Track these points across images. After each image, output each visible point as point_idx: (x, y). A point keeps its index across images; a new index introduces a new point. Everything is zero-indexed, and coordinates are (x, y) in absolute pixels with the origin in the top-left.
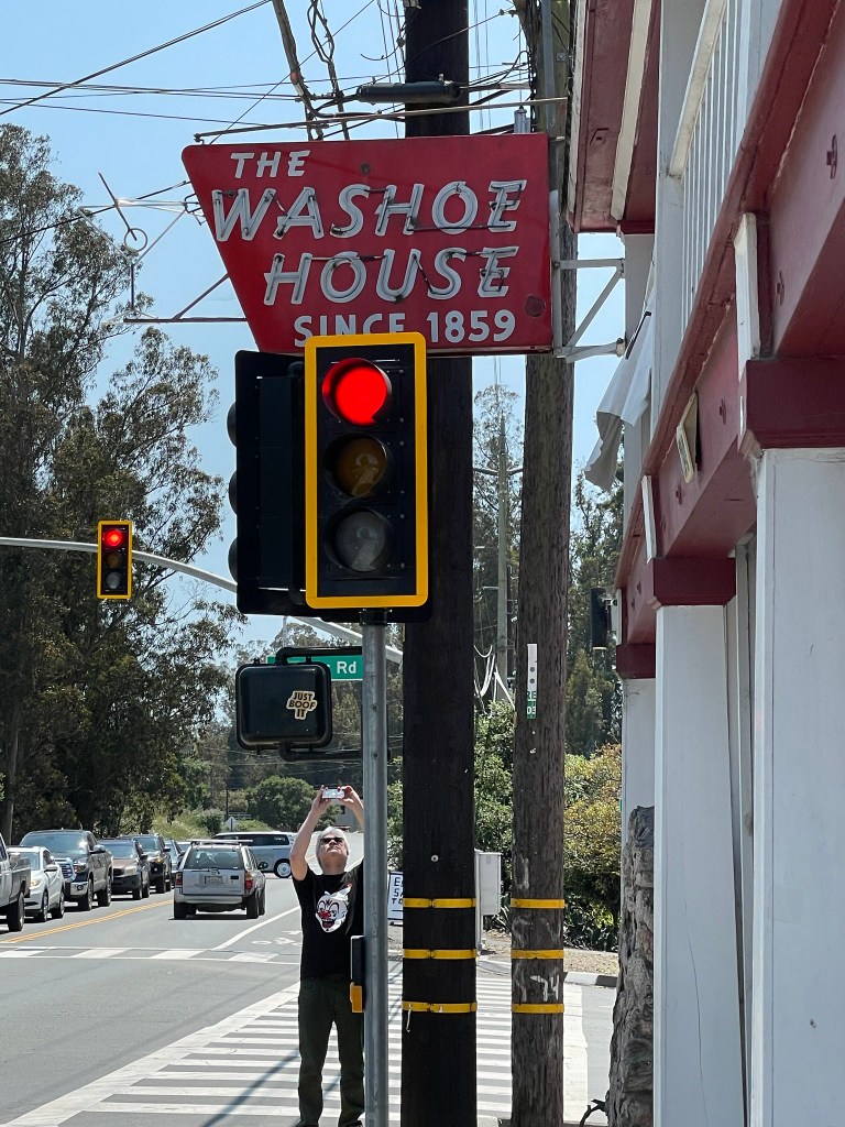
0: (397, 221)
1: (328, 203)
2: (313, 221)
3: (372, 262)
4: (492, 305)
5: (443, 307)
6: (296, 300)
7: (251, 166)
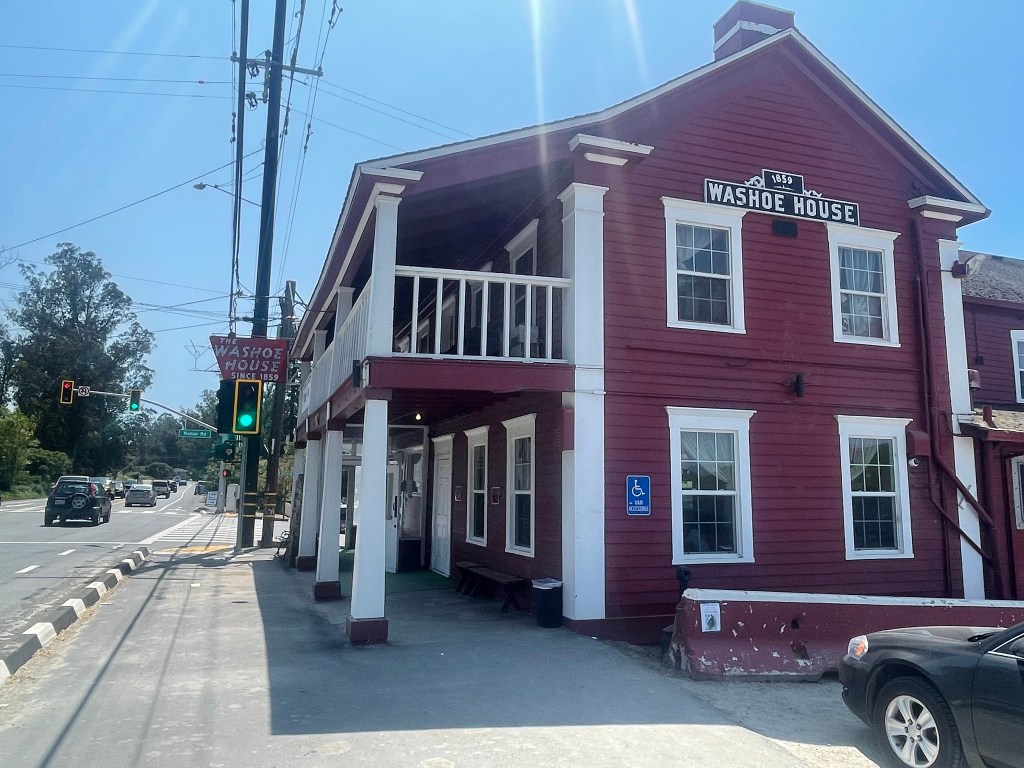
0: (255, 355)
1: (240, 350)
2: (237, 353)
3: (249, 363)
4: (274, 373)
5: (263, 373)
6: (232, 369)
7: (224, 341)
